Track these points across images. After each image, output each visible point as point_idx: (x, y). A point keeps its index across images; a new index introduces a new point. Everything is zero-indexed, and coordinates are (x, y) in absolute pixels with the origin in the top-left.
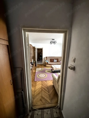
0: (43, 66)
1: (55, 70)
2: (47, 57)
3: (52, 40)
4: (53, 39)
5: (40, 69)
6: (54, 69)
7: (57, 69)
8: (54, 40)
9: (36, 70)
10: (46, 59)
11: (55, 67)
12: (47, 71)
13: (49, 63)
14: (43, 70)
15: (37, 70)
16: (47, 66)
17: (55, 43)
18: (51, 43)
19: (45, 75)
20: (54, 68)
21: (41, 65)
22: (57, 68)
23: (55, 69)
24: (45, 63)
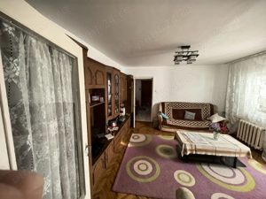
0: (152, 129)
1: (188, 153)
2: (163, 104)
3: (180, 50)
4: (183, 47)
5: (142, 138)
6: (185, 150)
7: (200, 150)
8: (190, 50)
9: (127, 141)
10: (161, 110)
11: (189, 140)
12: (161, 149)
13: (169, 122)
14: (151, 143)
15: (131, 140)
16: (163, 129)
17: (192, 58)
18: (178, 58)
19: (153, 165)
20: (188, 148)
21: (147, 124)
22: (198, 148)
23: (191, 150)
24: (158, 121)
